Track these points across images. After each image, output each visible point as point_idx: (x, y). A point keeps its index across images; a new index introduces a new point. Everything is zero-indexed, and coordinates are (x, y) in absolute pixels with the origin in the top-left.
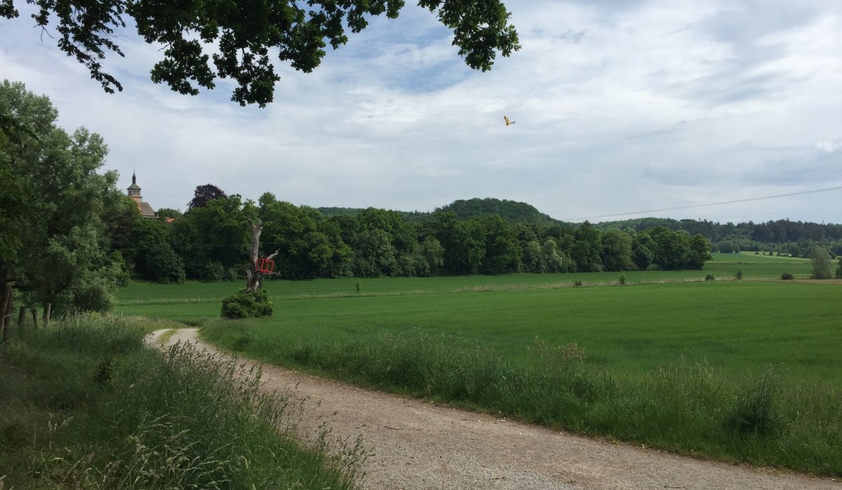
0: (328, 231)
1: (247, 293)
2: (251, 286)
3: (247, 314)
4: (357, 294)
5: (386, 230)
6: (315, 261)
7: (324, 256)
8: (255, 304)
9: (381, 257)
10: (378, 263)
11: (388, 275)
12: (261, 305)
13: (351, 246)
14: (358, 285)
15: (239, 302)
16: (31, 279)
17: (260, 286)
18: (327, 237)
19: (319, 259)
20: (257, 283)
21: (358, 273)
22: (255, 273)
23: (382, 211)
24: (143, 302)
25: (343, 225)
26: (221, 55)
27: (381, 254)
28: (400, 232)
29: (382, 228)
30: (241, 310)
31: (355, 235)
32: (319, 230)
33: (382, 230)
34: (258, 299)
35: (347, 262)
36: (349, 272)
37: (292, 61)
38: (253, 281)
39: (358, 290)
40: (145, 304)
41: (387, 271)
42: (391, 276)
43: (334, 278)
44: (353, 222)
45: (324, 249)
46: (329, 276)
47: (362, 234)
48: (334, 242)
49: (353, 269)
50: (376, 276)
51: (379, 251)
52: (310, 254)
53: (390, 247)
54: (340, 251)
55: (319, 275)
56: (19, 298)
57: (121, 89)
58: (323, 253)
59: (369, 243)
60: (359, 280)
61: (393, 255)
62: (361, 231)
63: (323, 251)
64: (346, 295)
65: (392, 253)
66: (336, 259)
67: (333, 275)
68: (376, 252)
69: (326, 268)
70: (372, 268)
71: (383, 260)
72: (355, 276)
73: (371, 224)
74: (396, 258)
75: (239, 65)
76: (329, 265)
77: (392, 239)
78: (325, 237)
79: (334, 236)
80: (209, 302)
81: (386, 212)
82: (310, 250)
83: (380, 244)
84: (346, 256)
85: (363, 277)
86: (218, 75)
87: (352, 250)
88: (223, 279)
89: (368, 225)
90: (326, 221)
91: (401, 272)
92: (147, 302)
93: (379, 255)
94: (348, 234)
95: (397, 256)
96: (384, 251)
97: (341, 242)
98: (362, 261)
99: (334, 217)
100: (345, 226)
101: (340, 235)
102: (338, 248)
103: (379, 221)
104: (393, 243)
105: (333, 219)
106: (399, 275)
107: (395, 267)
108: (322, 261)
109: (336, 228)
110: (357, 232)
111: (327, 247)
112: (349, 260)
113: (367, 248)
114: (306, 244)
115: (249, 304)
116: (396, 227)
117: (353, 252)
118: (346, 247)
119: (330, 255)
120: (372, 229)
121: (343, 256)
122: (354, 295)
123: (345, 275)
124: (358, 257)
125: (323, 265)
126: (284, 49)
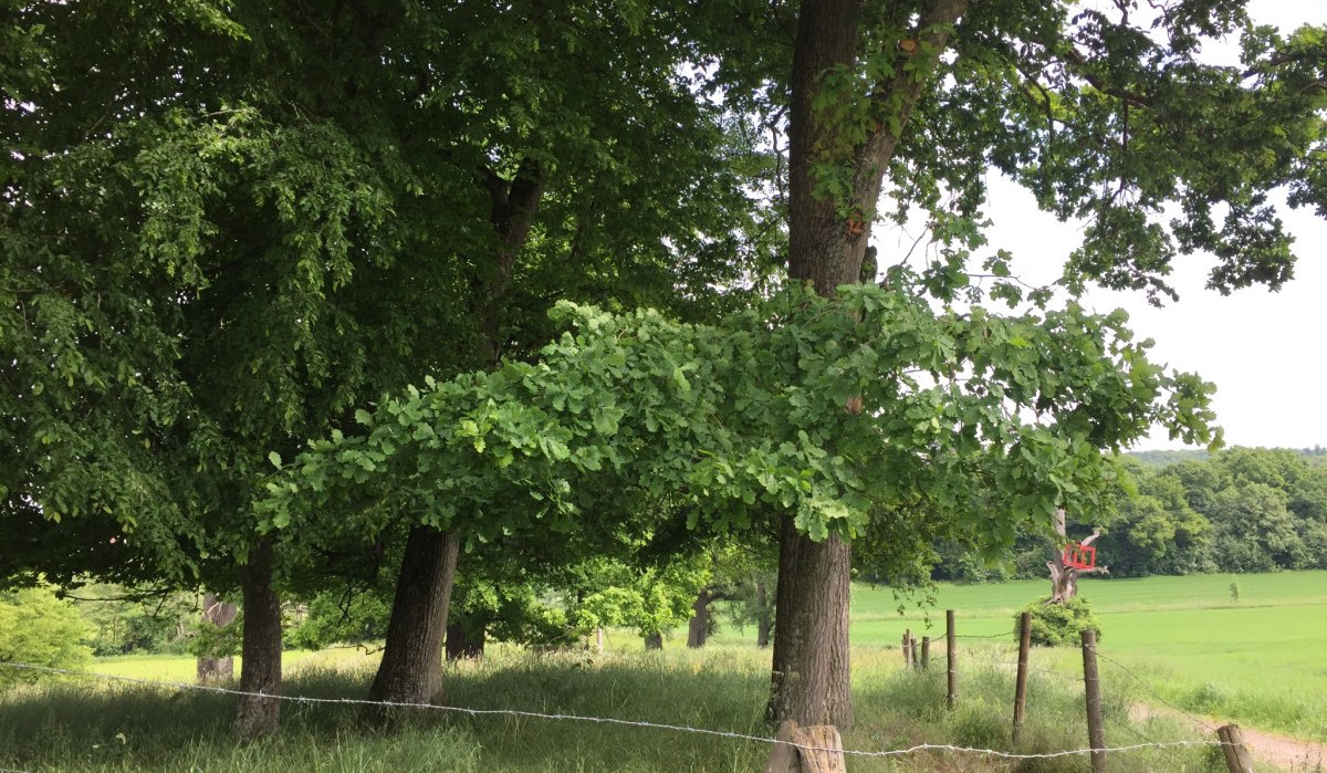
0: (1160, 493)
1: (1055, 603)
2: (1060, 591)
3: (1059, 638)
4: (1234, 604)
5: (1274, 485)
6: (1142, 545)
7: (1159, 535)
8: (1072, 622)
9: (1270, 534)
10: (1264, 545)
11: (1287, 567)
12: (1082, 623)
13: (1208, 515)
14: (1233, 588)
15: (1043, 617)
16: (738, 585)
17: (1075, 592)
18: (1160, 502)
19: (1150, 541)
20: (1069, 587)
21: (1227, 564)
22: (1064, 569)
23: (1259, 452)
24: (877, 616)
25: (1187, 481)
26: (1183, 219)
27: (1272, 529)
28: (1302, 486)
29: (1265, 481)
30: (1047, 631)
31: (1213, 496)
32: (1144, 491)
33: (1265, 485)
34: (1077, 613)
35: (1203, 545)
36: (1209, 564)
37: (1316, 206)
38: (1063, 582)
39: (1235, 594)
40: (880, 620)
41: (1285, 559)
42: (1293, 569)
43: (1182, 575)
44: (1206, 473)
45: (1156, 524)
46: (1172, 571)
47: (1223, 494)
48: (1175, 507)
49: (1216, 558)
50: (1264, 568)
51: (1264, 523)
52: (1133, 532)
53: (1284, 514)
54: (1186, 526)
55: (1152, 570)
56: (723, 612)
57: (1176, 298)
58: (1156, 530)
59: (1242, 510)
60: (1234, 578)
61: (1293, 529)
62: (1222, 488)
63: (1156, 528)
64: (1212, 604)
65: (1291, 526)
66: (1182, 540)
67: (1179, 569)
68: (1258, 526)
69: (1165, 557)
70: (1256, 555)
71: (1274, 540)
72: (1222, 569)
73: (1240, 476)
74: (1300, 535)
75: (1218, 229)
76: (1169, 553)
77: (1285, 500)
78: (1157, 504)
79: (1174, 501)
80: (974, 617)
81: (1269, 452)
82: (1132, 525)
83: (1266, 510)
84: (1199, 534)
85: (1238, 572)
86: (1180, 250)
87: (1211, 522)
88: (989, 578)
89: (1235, 477)
90: (1152, 474)
91: (1313, 561)
92: (882, 617)
93: (1263, 531)
94: (1197, 495)
95: (1301, 532)
96: (1275, 523)
97: (1187, 511)
98: (1231, 542)
99: (1169, 468)
100: (1191, 481)
101: (1185, 498)
102: (1183, 520)
103: (1257, 469)
104: (1289, 508)
105: (1167, 473)
106: (1310, 566)
107: (1299, 551)
108: (1155, 545)
109: (1175, 485)
110: (1215, 491)
111: (1162, 520)
112: (1207, 541)
113: (1240, 518)
114: (1124, 517)
115: (1062, 622)
116: (1291, 477)
117: (1212, 526)
118: (1199, 518)
119: (1170, 534)
120: (1243, 484)
121: (1194, 535)
122: (1230, 604)
123: (1201, 570)
124: (1222, 535)
125: (1157, 552)
126: (1297, 189)
